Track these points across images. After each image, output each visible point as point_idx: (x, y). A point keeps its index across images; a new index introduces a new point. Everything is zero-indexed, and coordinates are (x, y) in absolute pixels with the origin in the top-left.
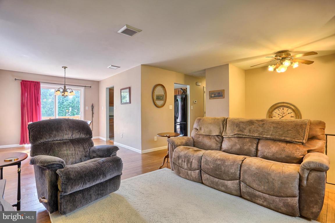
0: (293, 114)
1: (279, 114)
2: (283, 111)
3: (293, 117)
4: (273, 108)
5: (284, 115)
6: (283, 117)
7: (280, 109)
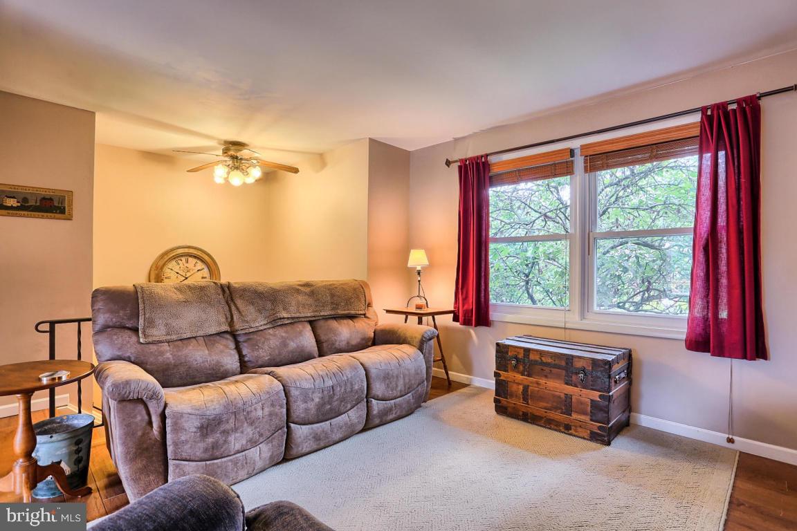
0: (206, 272)
1: (177, 273)
2: (186, 265)
3: (205, 278)
4: (166, 258)
5: (188, 274)
6: (187, 278)
7: (180, 262)
